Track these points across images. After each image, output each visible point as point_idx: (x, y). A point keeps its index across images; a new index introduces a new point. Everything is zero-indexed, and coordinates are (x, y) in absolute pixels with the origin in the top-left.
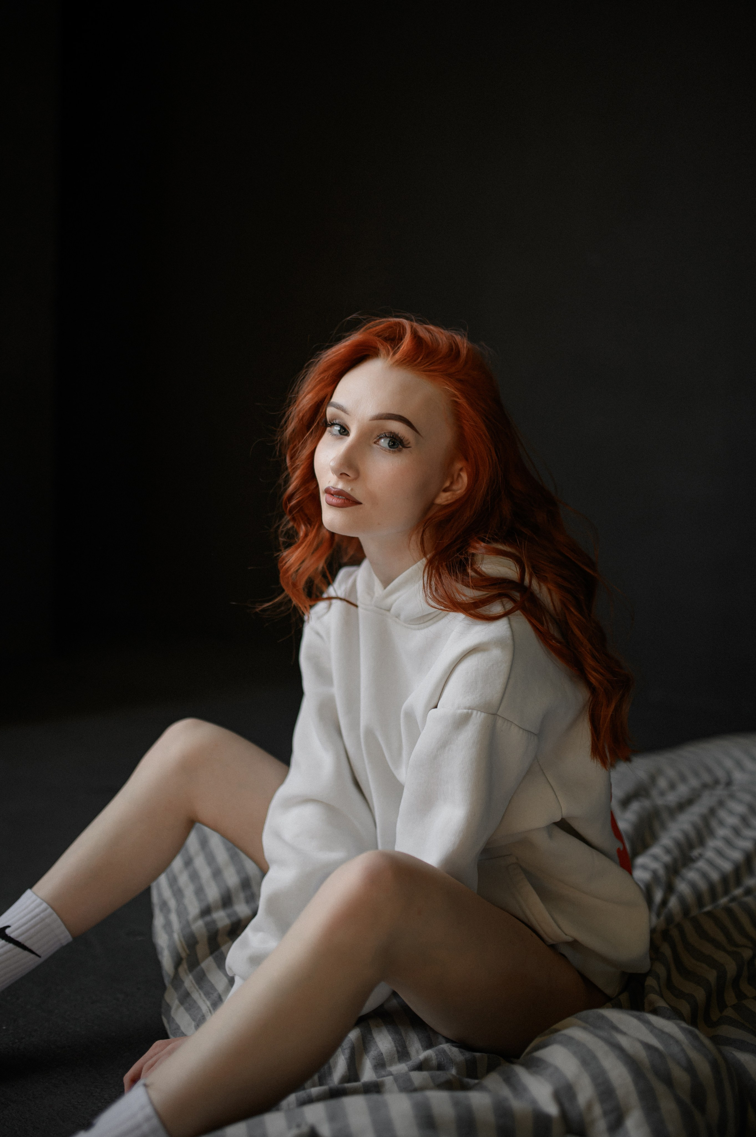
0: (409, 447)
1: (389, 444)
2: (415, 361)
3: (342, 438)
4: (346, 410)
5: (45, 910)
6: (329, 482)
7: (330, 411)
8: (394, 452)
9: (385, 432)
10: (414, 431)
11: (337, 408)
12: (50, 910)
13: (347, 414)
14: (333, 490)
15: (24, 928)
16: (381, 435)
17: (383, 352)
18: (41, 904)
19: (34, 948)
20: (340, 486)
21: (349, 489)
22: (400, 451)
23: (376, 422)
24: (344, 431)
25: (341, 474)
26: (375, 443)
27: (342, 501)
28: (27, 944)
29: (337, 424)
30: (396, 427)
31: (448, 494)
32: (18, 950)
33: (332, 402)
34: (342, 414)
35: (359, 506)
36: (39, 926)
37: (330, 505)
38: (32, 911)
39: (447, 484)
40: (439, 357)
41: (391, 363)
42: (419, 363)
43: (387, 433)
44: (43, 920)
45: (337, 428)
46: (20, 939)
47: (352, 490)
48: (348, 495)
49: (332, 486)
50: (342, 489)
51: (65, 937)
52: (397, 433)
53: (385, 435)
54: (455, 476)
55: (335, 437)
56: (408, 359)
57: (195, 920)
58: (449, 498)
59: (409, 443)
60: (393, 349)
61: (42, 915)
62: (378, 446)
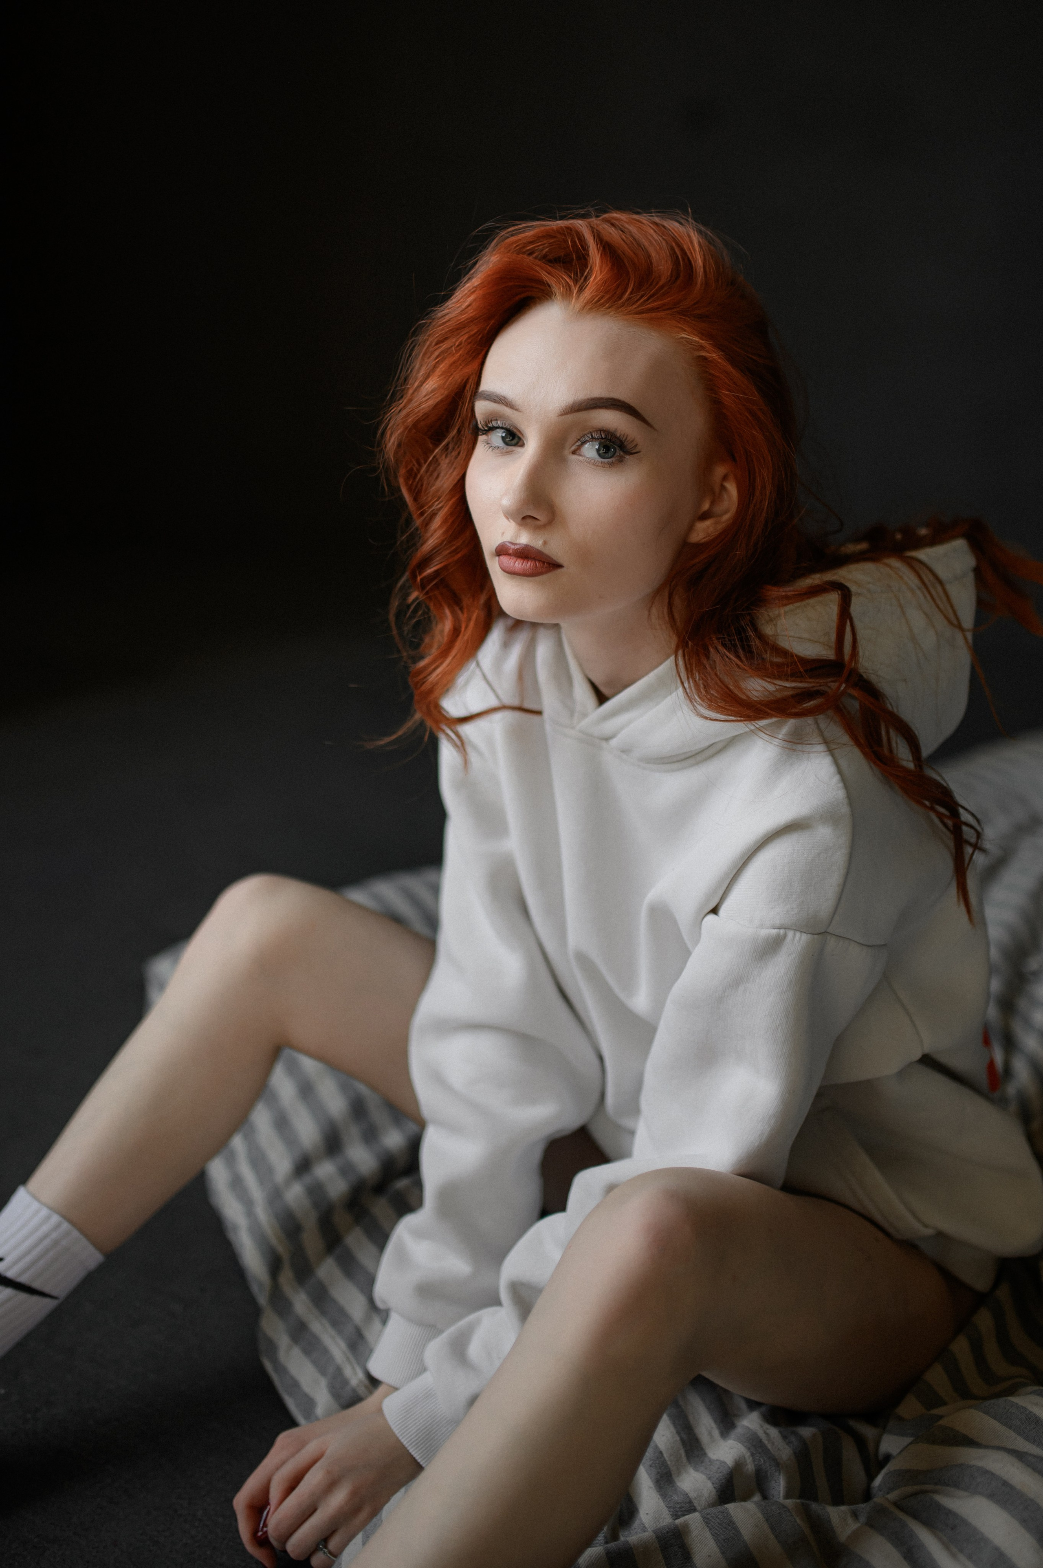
0: (637, 453)
1: (598, 450)
2: (620, 298)
3: (509, 453)
4: (514, 403)
5: (58, 1226)
6: (503, 533)
7: (481, 408)
8: (611, 465)
9: (591, 430)
10: (640, 422)
11: (495, 401)
12: (66, 1226)
13: (516, 410)
14: (513, 547)
15: (28, 1259)
16: (584, 436)
17: (557, 289)
18: (48, 1218)
19: (46, 1289)
20: (524, 539)
21: (540, 542)
22: (621, 460)
23: (570, 417)
24: (514, 438)
25: (524, 518)
26: (574, 453)
27: (532, 565)
28: (36, 1285)
29: (498, 428)
30: (610, 419)
31: (708, 523)
32: (23, 1296)
33: (483, 391)
34: (507, 411)
35: (559, 571)
36: (51, 1254)
37: (512, 573)
38: (36, 1229)
39: (706, 506)
40: (661, 283)
41: (578, 306)
42: (629, 299)
43: (594, 432)
44: (56, 1243)
45: (500, 433)
46: (23, 1279)
47: (545, 543)
48: (539, 552)
49: (509, 540)
50: (529, 543)
51: (92, 1258)
52: (612, 430)
53: (592, 436)
54: (717, 490)
55: (498, 451)
56: (607, 297)
57: (288, 1183)
58: (711, 529)
59: (636, 445)
60: (576, 282)
61: (54, 1235)
62: (581, 458)
